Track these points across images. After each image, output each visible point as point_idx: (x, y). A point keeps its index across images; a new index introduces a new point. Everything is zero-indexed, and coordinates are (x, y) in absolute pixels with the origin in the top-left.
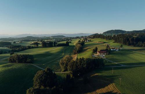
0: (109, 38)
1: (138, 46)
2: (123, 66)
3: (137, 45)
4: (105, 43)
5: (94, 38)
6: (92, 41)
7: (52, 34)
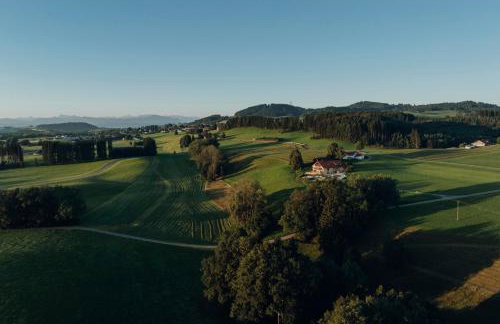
0: (291, 124)
1: (394, 146)
2: (445, 198)
3: (390, 143)
4: (281, 140)
5: (230, 128)
6: (230, 138)
7: (36, 116)
